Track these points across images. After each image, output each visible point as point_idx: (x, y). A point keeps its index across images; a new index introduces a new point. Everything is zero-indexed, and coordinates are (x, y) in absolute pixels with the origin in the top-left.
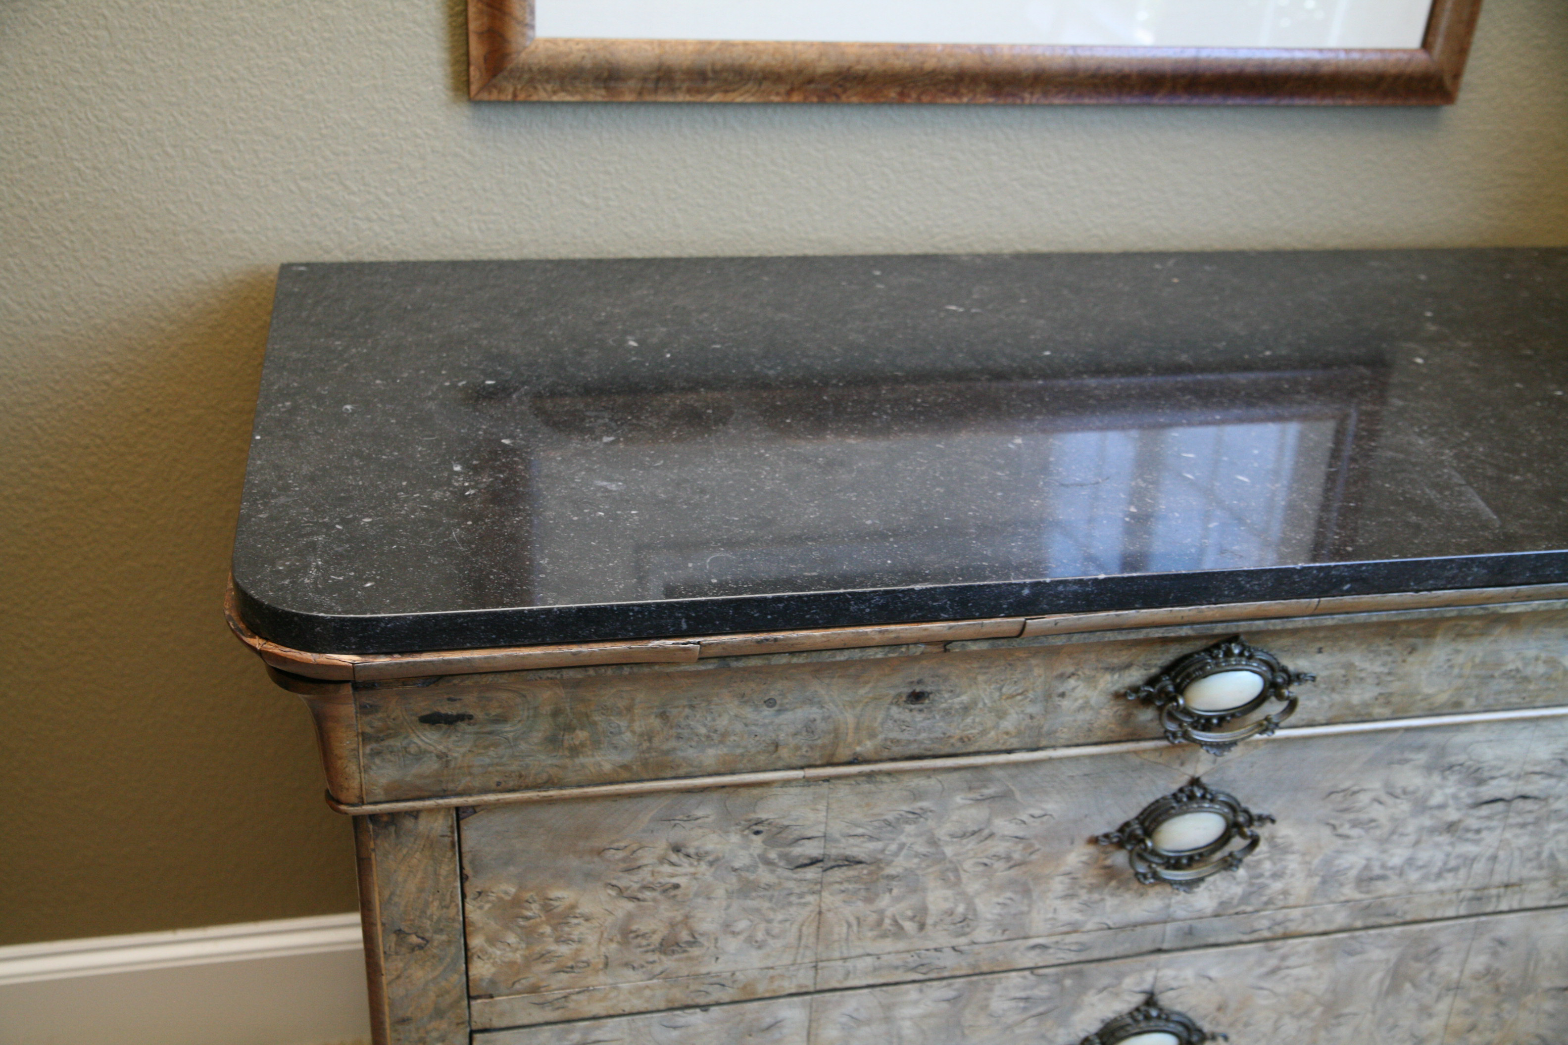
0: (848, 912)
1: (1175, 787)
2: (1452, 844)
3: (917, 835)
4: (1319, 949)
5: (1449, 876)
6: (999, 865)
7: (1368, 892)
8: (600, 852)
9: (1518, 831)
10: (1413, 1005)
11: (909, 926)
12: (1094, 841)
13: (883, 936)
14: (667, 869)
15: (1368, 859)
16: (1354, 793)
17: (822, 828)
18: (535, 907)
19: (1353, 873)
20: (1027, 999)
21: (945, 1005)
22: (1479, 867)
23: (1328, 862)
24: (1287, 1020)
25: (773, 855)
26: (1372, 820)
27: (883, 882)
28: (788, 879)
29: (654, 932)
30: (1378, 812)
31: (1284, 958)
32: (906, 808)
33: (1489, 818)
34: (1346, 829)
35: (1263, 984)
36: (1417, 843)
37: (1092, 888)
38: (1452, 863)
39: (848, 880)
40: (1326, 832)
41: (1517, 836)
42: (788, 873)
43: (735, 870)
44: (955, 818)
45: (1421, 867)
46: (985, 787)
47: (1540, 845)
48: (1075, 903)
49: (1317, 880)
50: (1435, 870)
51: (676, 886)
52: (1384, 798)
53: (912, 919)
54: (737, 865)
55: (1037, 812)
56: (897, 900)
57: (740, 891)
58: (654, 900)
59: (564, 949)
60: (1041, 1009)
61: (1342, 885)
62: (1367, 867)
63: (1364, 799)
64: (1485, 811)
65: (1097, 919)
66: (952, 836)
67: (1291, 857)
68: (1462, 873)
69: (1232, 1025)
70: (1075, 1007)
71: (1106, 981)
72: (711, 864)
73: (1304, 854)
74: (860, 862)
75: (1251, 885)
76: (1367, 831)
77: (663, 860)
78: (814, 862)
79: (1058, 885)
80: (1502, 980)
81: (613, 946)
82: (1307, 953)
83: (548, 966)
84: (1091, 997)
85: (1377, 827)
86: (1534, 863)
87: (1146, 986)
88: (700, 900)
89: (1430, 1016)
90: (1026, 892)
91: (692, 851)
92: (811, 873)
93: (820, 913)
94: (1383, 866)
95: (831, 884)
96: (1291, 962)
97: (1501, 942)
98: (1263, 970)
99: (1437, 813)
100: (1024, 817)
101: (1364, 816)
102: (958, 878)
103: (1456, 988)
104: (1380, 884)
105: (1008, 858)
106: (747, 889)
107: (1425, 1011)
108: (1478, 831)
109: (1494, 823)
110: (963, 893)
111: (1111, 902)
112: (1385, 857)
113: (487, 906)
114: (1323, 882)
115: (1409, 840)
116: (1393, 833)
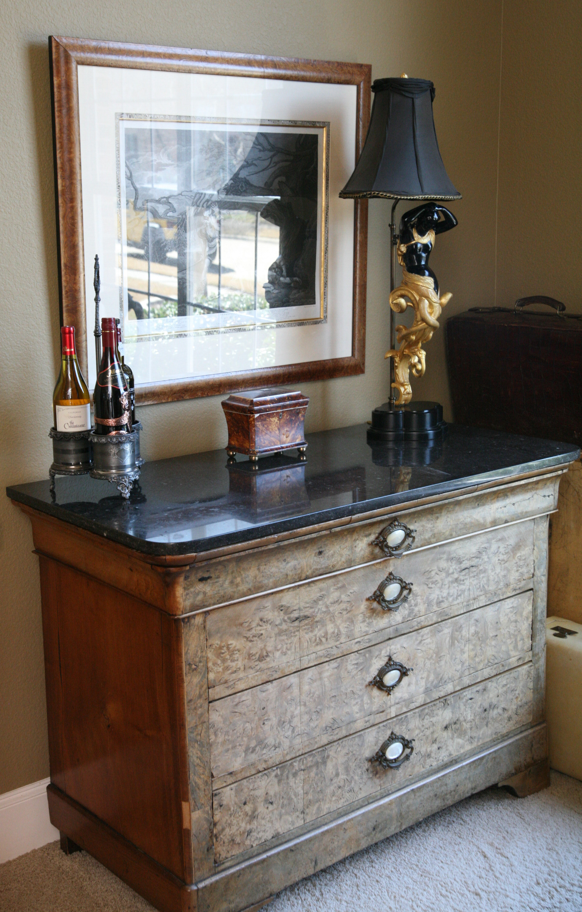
0: (307, 636)
1: (385, 577)
2: (458, 586)
3: (323, 605)
4: (431, 631)
5: (459, 598)
6: (345, 613)
7: (440, 607)
8: (241, 624)
9: (473, 579)
10: (459, 649)
11: (324, 640)
12: (368, 599)
13: (317, 645)
14: (259, 628)
15: (438, 595)
16: (430, 572)
17: (298, 606)
18: (225, 648)
19: (435, 601)
20: (357, 664)
21: (336, 670)
22: (466, 593)
23: (428, 598)
24: (427, 661)
25: (286, 618)
26: (436, 581)
27: (315, 624)
28: (291, 627)
29: (257, 653)
30: (437, 578)
31: (422, 636)
32: (319, 595)
33: (465, 575)
34: (430, 585)
35: (419, 648)
36: (449, 587)
37: (370, 617)
38: (459, 593)
39: (306, 625)
40: (425, 587)
41: (473, 580)
42: (290, 624)
43: (276, 625)
44: (331, 597)
45: (452, 596)
46: (338, 584)
47: (480, 583)
48: (365, 624)
49: (426, 605)
50: (455, 596)
51: (262, 634)
52: (439, 572)
53: (324, 637)
54: (277, 623)
55: (352, 591)
56: (319, 630)
57: (278, 633)
58: (256, 641)
59: (234, 664)
60: (361, 667)
61: (433, 606)
62: (438, 598)
63: (433, 573)
64: (464, 573)
65: (372, 629)
66: (331, 603)
67: (418, 598)
68: (462, 596)
69: (413, 665)
70: (370, 666)
71: (377, 653)
72: (270, 624)
73: (421, 596)
74: (309, 617)
75: (410, 609)
76: (436, 585)
77: (259, 625)
78: (297, 619)
79: (360, 618)
80: (480, 635)
81: (246, 660)
82: (428, 633)
83: (230, 671)
84: (374, 661)
85: (438, 583)
86: (479, 590)
87: (388, 654)
88: (268, 639)
89: (464, 653)
90: (352, 622)
91: (265, 620)
92: (296, 623)
93: (300, 638)
94: (442, 597)
95: (302, 627)
96: (425, 637)
97: (477, 621)
98: (418, 642)
99: (452, 575)
100: (349, 594)
101: (434, 580)
102: (334, 619)
103: (469, 640)
104: (442, 603)
105: (346, 610)
106: (280, 633)
107: (462, 651)
108: (463, 580)
109: (467, 577)
110: (336, 625)
111: (375, 622)
112: (442, 594)
113: (212, 650)
114: (428, 606)
115: (447, 586)
116: (442, 584)
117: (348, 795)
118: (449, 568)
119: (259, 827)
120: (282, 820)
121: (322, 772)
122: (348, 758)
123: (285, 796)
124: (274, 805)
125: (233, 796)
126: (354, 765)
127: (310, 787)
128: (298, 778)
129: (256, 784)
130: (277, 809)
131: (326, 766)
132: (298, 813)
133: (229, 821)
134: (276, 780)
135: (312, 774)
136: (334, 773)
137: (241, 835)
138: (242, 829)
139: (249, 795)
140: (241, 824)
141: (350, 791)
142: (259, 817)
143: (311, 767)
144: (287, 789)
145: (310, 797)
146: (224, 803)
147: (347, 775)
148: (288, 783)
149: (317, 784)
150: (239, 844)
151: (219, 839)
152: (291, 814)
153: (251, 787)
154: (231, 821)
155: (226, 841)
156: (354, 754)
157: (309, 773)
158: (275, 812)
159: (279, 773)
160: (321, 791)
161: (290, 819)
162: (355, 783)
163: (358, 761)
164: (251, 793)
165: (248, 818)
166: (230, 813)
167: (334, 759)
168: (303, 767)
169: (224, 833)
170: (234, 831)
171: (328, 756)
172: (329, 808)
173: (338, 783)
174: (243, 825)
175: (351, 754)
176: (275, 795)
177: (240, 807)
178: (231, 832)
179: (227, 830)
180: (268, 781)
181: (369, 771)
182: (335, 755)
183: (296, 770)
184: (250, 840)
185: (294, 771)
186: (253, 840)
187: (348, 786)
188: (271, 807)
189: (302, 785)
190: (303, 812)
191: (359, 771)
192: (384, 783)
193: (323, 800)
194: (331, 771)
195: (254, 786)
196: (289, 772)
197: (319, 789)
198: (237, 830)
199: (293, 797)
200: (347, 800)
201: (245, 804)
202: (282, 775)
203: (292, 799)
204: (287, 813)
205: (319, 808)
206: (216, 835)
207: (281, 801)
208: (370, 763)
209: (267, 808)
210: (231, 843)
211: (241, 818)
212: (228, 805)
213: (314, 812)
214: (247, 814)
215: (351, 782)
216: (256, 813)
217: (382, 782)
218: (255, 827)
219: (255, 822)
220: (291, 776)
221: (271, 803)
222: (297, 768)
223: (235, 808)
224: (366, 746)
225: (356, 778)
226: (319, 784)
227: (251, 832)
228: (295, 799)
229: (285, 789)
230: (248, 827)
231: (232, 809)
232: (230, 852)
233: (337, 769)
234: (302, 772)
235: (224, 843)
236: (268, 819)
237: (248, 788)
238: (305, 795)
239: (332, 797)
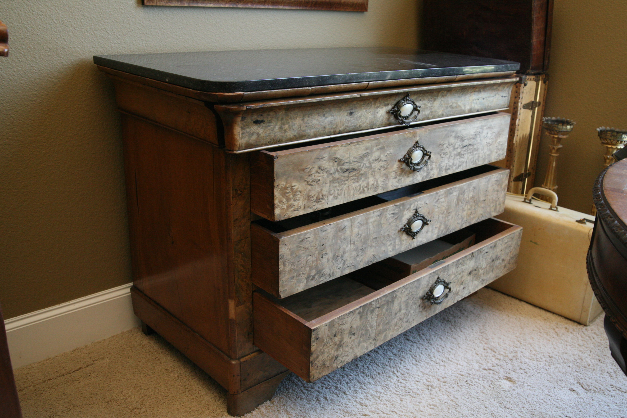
0: (354, 185)
1: (413, 144)
2: (460, 158)
3: (367, 161)
4: (445, 193)
5: (460, 167)
6: (382, 169)
7: (447, 173)
8: (303, 170)
9: (470, 154)
10: (461, 208)
12: (400, 161)
13: (361, 193)
14: (317, 174)
15: (446, 164)
16: (443, 145)
17: (348, 160)
18: (289, 189)
19: (444, 168)
20: (393, 214)
21: (378, 217)
22: (464, 164)
23: (440, 165)
24: (440, 215)
25: (339, 169)
27: (360, 176)
28: (342, 176)
29: (314, 195)
30: (447, 150)
31: (439, 196)
32: (364, 152)
33: (465, 151)
34: (442, 156)
35: (436, 205)
36: (454, 159)
37: (400, 175)
38: (460, 164)
39: (354, 176)
40: (439, 156)
41: (470, 156)
42: (342, 174)
43: (331, 174)
44: (374, 155)
45: (455, 165)
46: (379, 145)
47: (473, 158)
48: (396, 180)
49: (438, 170)
50: (457, 166)
51: (319, 180)
52: (448, 146)
53: (366, 187)
54: (332, 172)
55: (388, 152)
56: (363, 181)
57: (332, 180)
58: (315, 185)
59: (296, 203)
60: (396, 217)
61: (442, 171)
62: (446, 166)
63: (445, 146)
64: (464, 149)
66: (373, 161)
67: (433, 164)
68: (462, 166)
69: (431, 218)
70: (403, 216)
71: (408, 207)
72: (326, 172)
73: (436, 163)
74: (356, 170)
75: (427, 172)
76: (446, 156)
77: (317, 172)
78: (347, 170)
79: (393, 175)
80: (475, 199)
81: (306, 201)
82: (443, 194)
83: (293, 209)
84: (406, 212)
85: (447, 154)
86: (472, 163)
87: (415, 208)
88: (324, 184)
89: (464, 211)
90: (387, 177)
91: (322, 168)
92: (346, 174)
93: (348, 186)
94: (449, 166)
95: (350, 177)
96: (441, 197)
97: (474, 188)
98: (436, 200)
99: (457, 150)
100: (386, 154)
101: (445, 151)
102: (374, 173)
103: (468, 202)
105: (384, 167)
106: (334, 181)
107: (463, 210)
108: (463, 155)
109: (466, 152)
110: (375, 178)
111: (403, 179)
112: (449, 163)
113: (279, 190)
114: (439, 171)
115: (453, 158)
116: (450, 156)
117: (405, 324)
118: (455, 144)
119: (343, 353)
120: (360, 347)
121: (390, 308)
122: (409, 297)
123: (363, 329)
124: (356, 335)
125: (327, 331)
126: (412, 302)
127: (382, 320)
128: (374, 314)
129: (344, 320)
130: (357, 338)
131: (393, 304)
132: (371, 340)
133: (322, 350)
134: (358, 317)
135: (384, 310)
136: (398, 309)
137: (330, 360)
138: (331, 356)
139: (338, 329)
140: (330, 352)
141: (407, 322)
142: (344, 345)
143: (384, 305)
144: (366, 323)
145: (381, 328)
146: (320, 336)
147: (406, 310)
148: (367, 318)
149: (386, 318)
150: (328, 367)
151: (314, 365)
152: (367, 341)
153: (340, 323)
154: (324, 350)
155: (319, 365)
156: (413, 294)
157: (382, 310)
158: (356, 340)
159: (361, 311)
160: (388, 323)
161: (366, 345)
162: (411, 315)
163: (414, 299)
164: (340, 328)
165: (336, 347)
166: (323, 343)
167: (399, 298)
168: (378, 306)
169: (318, 360)
170: (325, 357)
171: (396, 296)
172: (392, 335)
173: (400, 316)
174: (332, 352)
175: (411, 294)
176: (357, 328)
177: (331, 339)
178: (323, 358)
179: (320, 357)
180: (353, 317)
181: (421, 307)
182: (401, 296)
183: (373, 308)
184: (337, 363)
185: (372, 308)
186: (338, 363)
187: (406, 318)
188: (353, 337)
189: (376, 319)
190: (375, 339)
191: (414, 307)
192: (428, 315)
193: (389, 329)
194: (396, 308)
195: (342, 322)
196: (368, 309)
197: (387, 322)
198: (328, 356)
199: (369, 328)
200: (404, 329)
201: (335, 336)
202: (363, 312)
203: (368, 330)
204: (364, 341)
205: (385, 336)
206: (312, 362)
207: (361, 332)
208: (422, 301)
209: (351, 338)
210: (323, 367)
211: (331, 347)
212: (322, 338)
213: (382, 339)
214: (335, 344)
215: (408, 315)
216: (343, 342)
217: (427, 314)
218: (340, 353)
219: (341, 349)
220: (369, 313)
221: (354, 334)
222: (374, 306)
223: (328, 340)
224: (421, 288)
225: (412, 312)
226: (388, 318)
227: (337, 357)
228: (370, 330)
229: (364, 323)
230: (336, 354)
231: (325, 340)
232: (321, 374)
233: (401, 306)
234: (377, 309)
235: (317, 367)
236: (350, 347)
237: (338, 324)
238: (378, 326)
239: (395, 327)
